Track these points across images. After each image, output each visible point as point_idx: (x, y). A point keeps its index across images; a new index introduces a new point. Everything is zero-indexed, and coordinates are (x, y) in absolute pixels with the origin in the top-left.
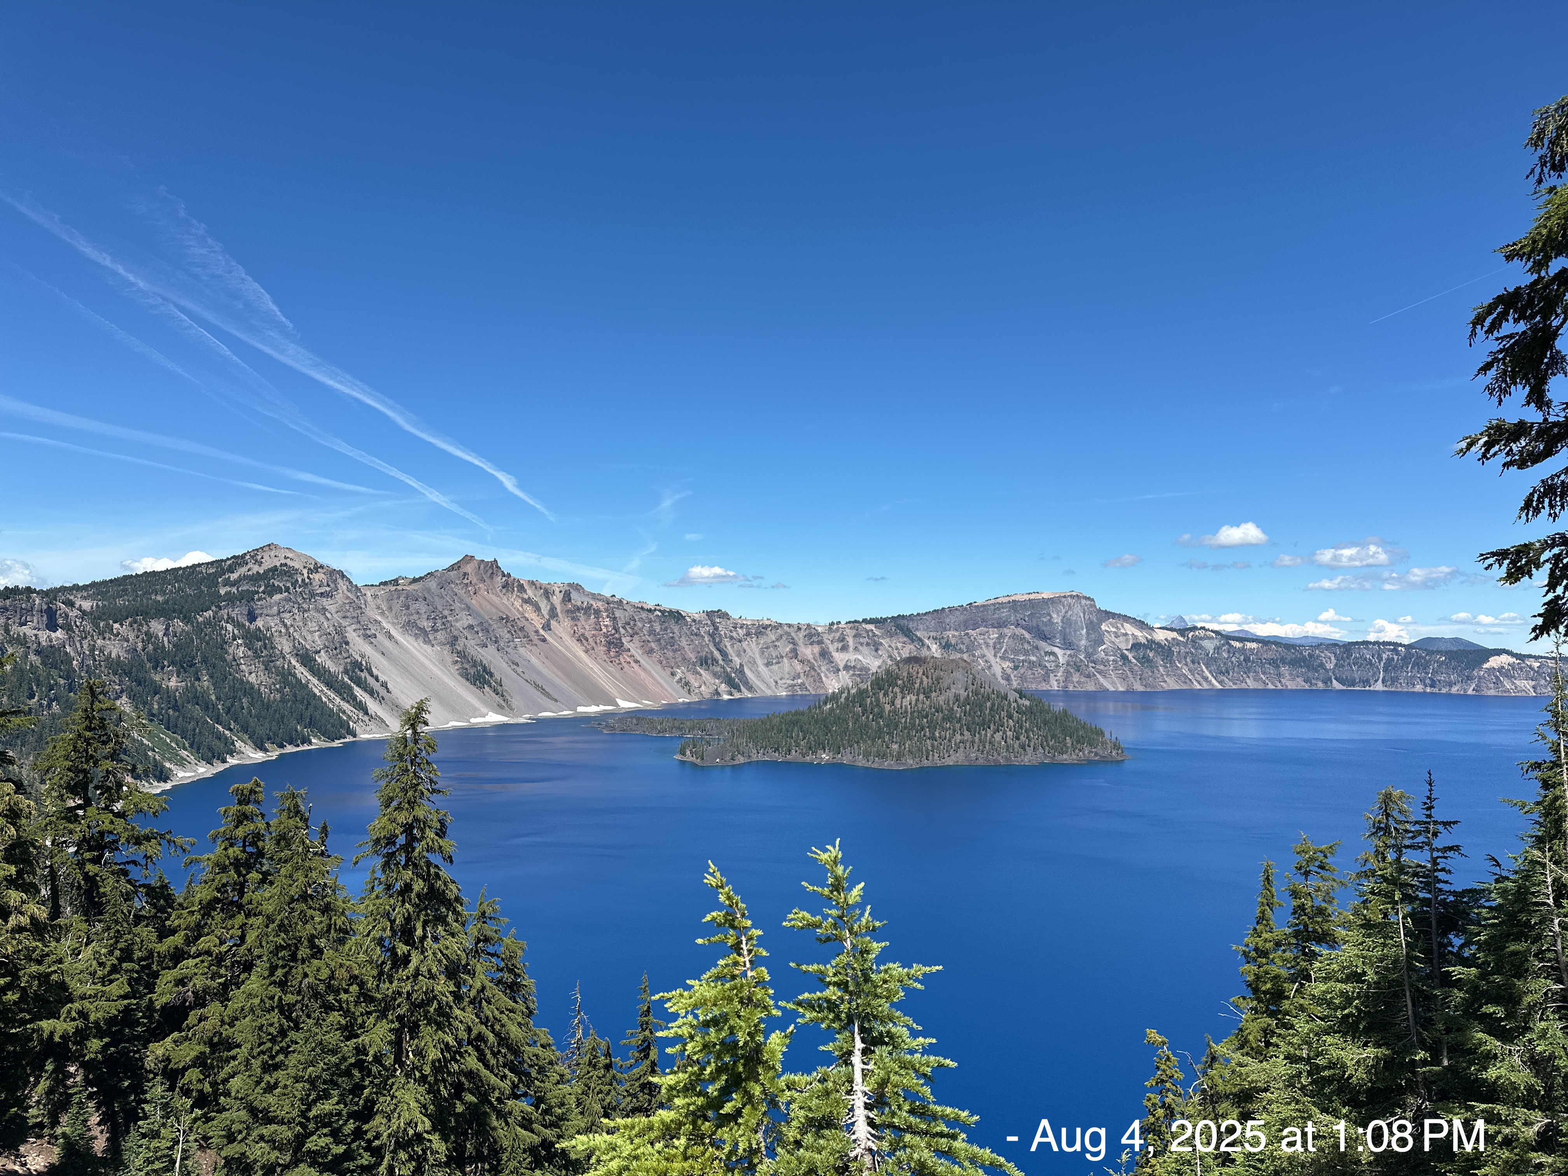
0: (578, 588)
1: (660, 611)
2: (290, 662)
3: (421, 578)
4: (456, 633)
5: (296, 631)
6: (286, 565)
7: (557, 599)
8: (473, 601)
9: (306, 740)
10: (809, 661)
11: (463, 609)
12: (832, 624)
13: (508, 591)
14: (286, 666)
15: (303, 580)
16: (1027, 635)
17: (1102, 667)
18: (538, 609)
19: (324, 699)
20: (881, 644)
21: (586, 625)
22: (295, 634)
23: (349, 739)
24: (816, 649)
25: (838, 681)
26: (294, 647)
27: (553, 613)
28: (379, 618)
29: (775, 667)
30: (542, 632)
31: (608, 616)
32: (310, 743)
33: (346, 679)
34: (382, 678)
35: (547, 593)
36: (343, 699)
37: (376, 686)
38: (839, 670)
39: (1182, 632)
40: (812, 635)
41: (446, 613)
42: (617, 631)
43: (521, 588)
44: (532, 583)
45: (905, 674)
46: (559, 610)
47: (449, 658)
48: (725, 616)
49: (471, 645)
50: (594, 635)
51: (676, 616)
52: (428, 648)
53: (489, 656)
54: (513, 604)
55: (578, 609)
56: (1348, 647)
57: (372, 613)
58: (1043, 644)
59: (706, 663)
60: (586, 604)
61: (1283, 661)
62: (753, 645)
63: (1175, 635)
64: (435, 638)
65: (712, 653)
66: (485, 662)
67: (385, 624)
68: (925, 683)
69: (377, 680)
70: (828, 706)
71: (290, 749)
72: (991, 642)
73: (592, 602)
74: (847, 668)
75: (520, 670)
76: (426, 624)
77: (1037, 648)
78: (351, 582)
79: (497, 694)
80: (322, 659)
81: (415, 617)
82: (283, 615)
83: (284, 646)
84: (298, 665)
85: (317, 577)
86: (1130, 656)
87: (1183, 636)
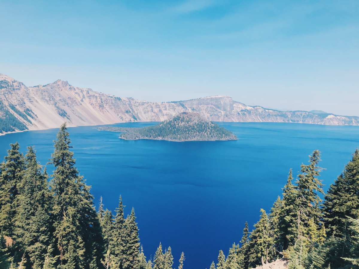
0: (91, 90)
1: (114, 97)
2: (8, 108)
3: (46, 85)
4: (56, 101)
5: (9, 99)
6: (5, 80)
7: (85, 93)
8: (61, 93)
9: (14, 130)
10: (156, 113)
11: (58, 95)
12: (163, 103)
13: (71, 90)
14: (7, 109)
15: (11, 85)
16: (214, 107)
17: (233, 116)
18: (79, 95)
19: (19, 119)
20: (176, 109)
21: (93, 100)
22: (9, 100)
23: (26, 130)
24: (158, 109)
25: (164, 118)
26: (9, 104)
27: (84, 97)
28: (34, 97)
29: (147, 114)
30: (80, 102)
31: (99, 98)
32: (15, 131)
33: (25, 113)
34: (35, 113)
35: (82, 91)
36: (24, 119)
37: (34, 116)
38: (164, 115)
39: (254, 107)
40: (157, 106)
41: (53, 96)
42: (102, 102)
43: (75, 89)
44: (78, 88)
45: (182, 117)
46: (85, 96)
47: (55, 108)
48: (133, 99)
49: (61, 105)
50: (95, 103)
51: (119, 99)
52: (48, 105)
53: (66, 108)
54: (72, 94)
55: (91, 96)
56: (294, 112)
57: (32, 95)
58: (218, 109)
59: (128, 112)
60: (93, 94)
61: (278, 115)
62: (141, 107)
63: (252, 108)
64: (50, 103)
65: (129, 109)
66: (65, 110)
67: (36, 98)
68: (187, 120)
69: (34, 114)
70: (161, 125)
71: (9, 133)
72: (205, 109)
73: (95, 94)
74: (166, 115)
75: (74, 112)
76: (48, 99)
77: (217, 110)
78: (25, 86)
79: (68, 119)
80: (18, 107)
81: (44, 96)
82: (5, 95)
83: (6, 103)
84: (10, 109)
85: (15, 84)
86: (240, 113)
87: (254, 108)
